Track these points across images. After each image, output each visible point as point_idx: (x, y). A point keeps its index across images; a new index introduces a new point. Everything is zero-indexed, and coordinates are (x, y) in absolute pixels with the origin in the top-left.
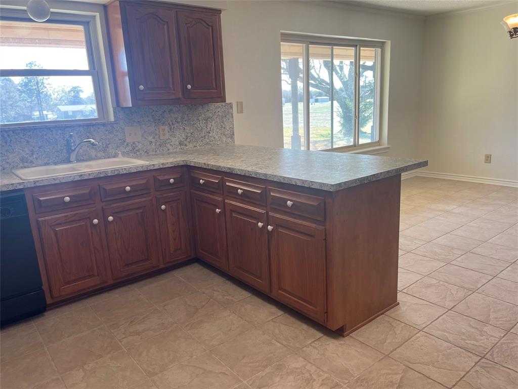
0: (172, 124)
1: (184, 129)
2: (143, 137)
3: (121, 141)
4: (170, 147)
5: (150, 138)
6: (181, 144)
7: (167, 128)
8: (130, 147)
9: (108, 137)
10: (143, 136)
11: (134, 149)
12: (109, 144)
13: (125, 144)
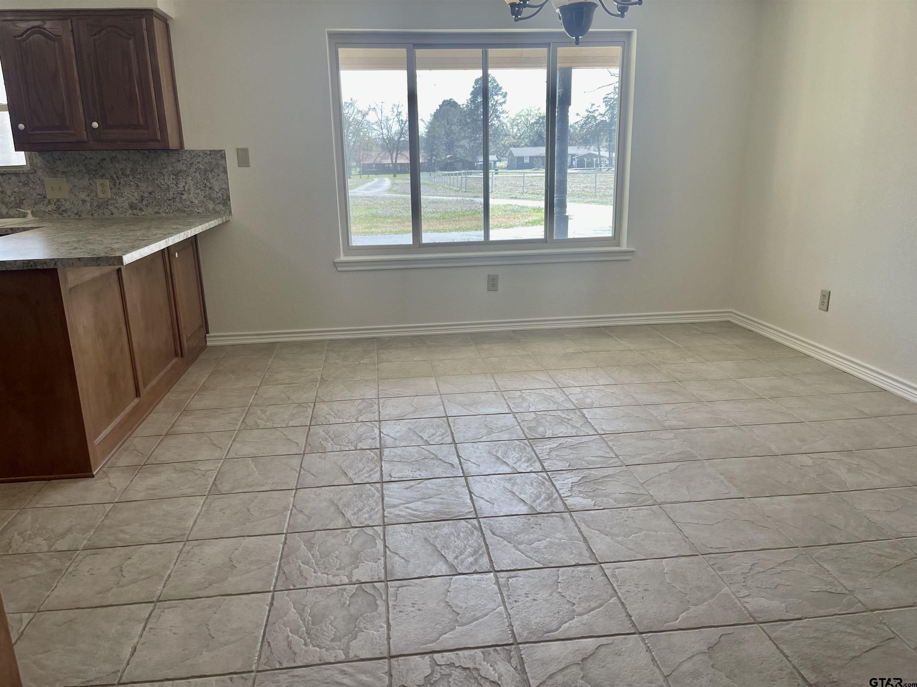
0: (117, 177)
3: (39, 197)
4: (115, 211)
5: (83, 196)
6: (132, 206)
8: (53, 205)
10: (71, 191)
13: (46, 201)
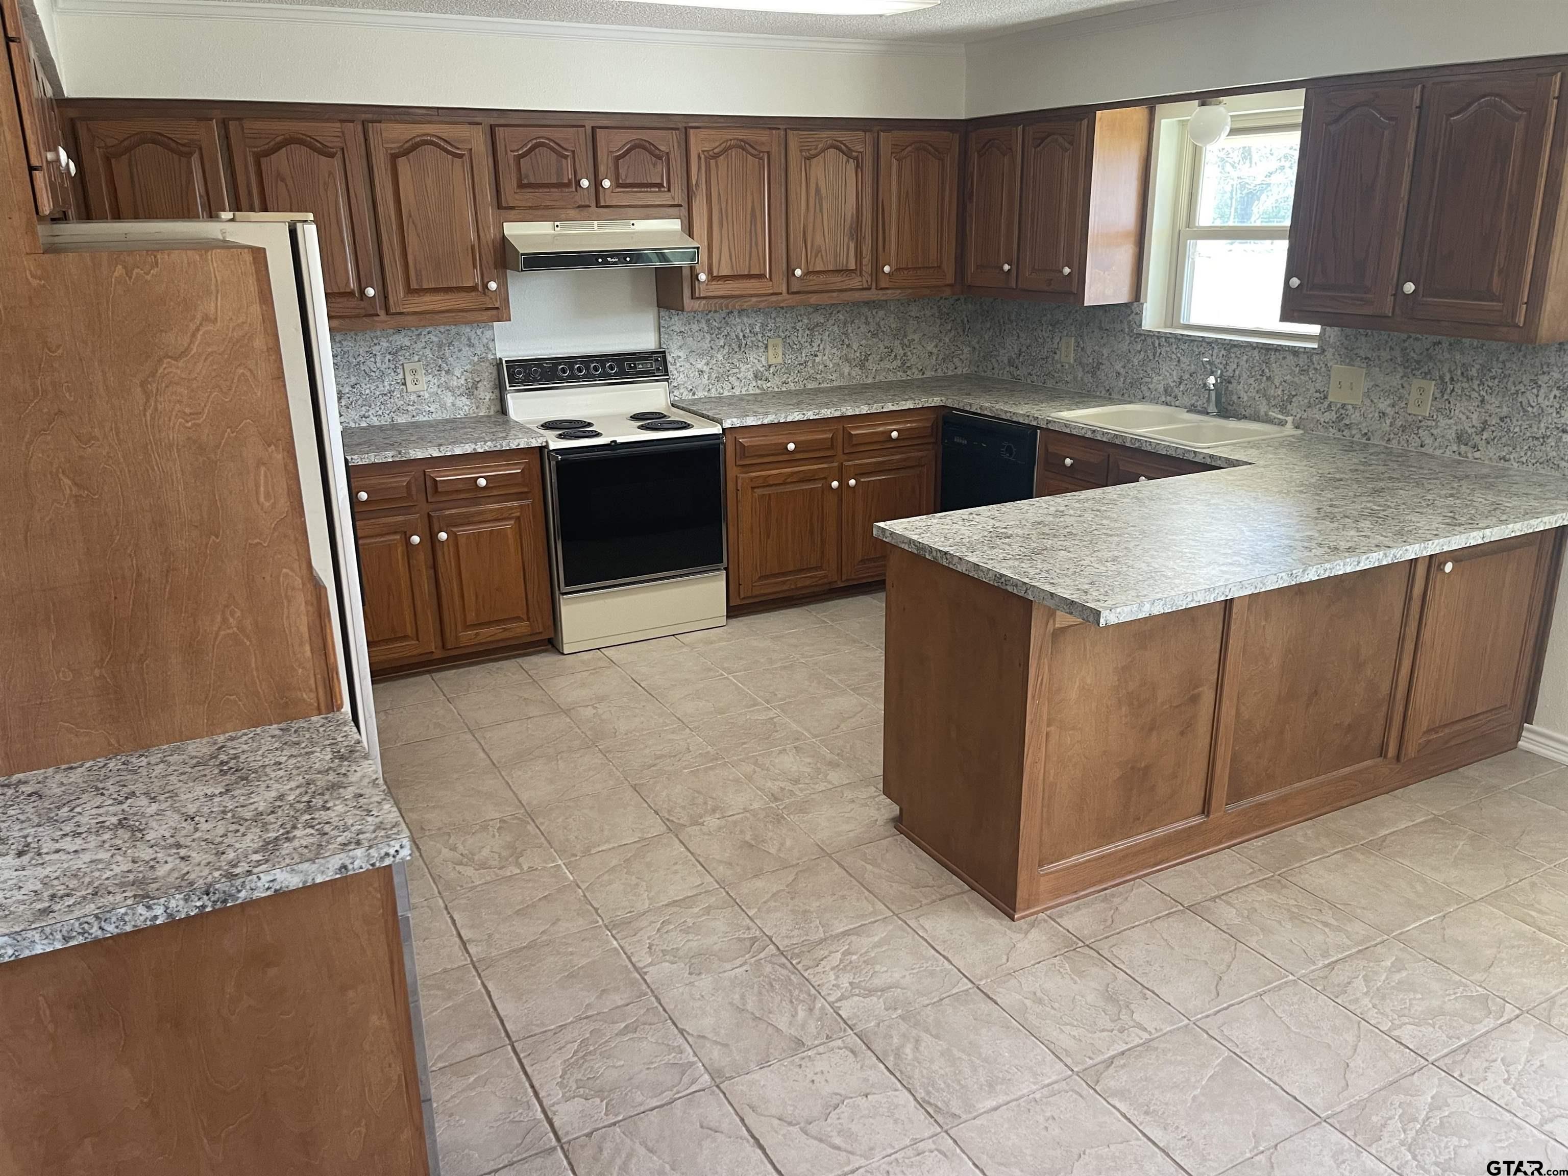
0: (1452, 380)
1: (1482, 401)
2: (1369, 396)
3: (1318, 395)
4: (1428, 441)
5: (1384, 405)
6: (1461, 438)
7: (1432, 387)
8: (1333, 413)
9: (1296, 379)
10: (1367, 394)
11: (1340, 419)
12: (1294, 396)
13: (1326, 404)
